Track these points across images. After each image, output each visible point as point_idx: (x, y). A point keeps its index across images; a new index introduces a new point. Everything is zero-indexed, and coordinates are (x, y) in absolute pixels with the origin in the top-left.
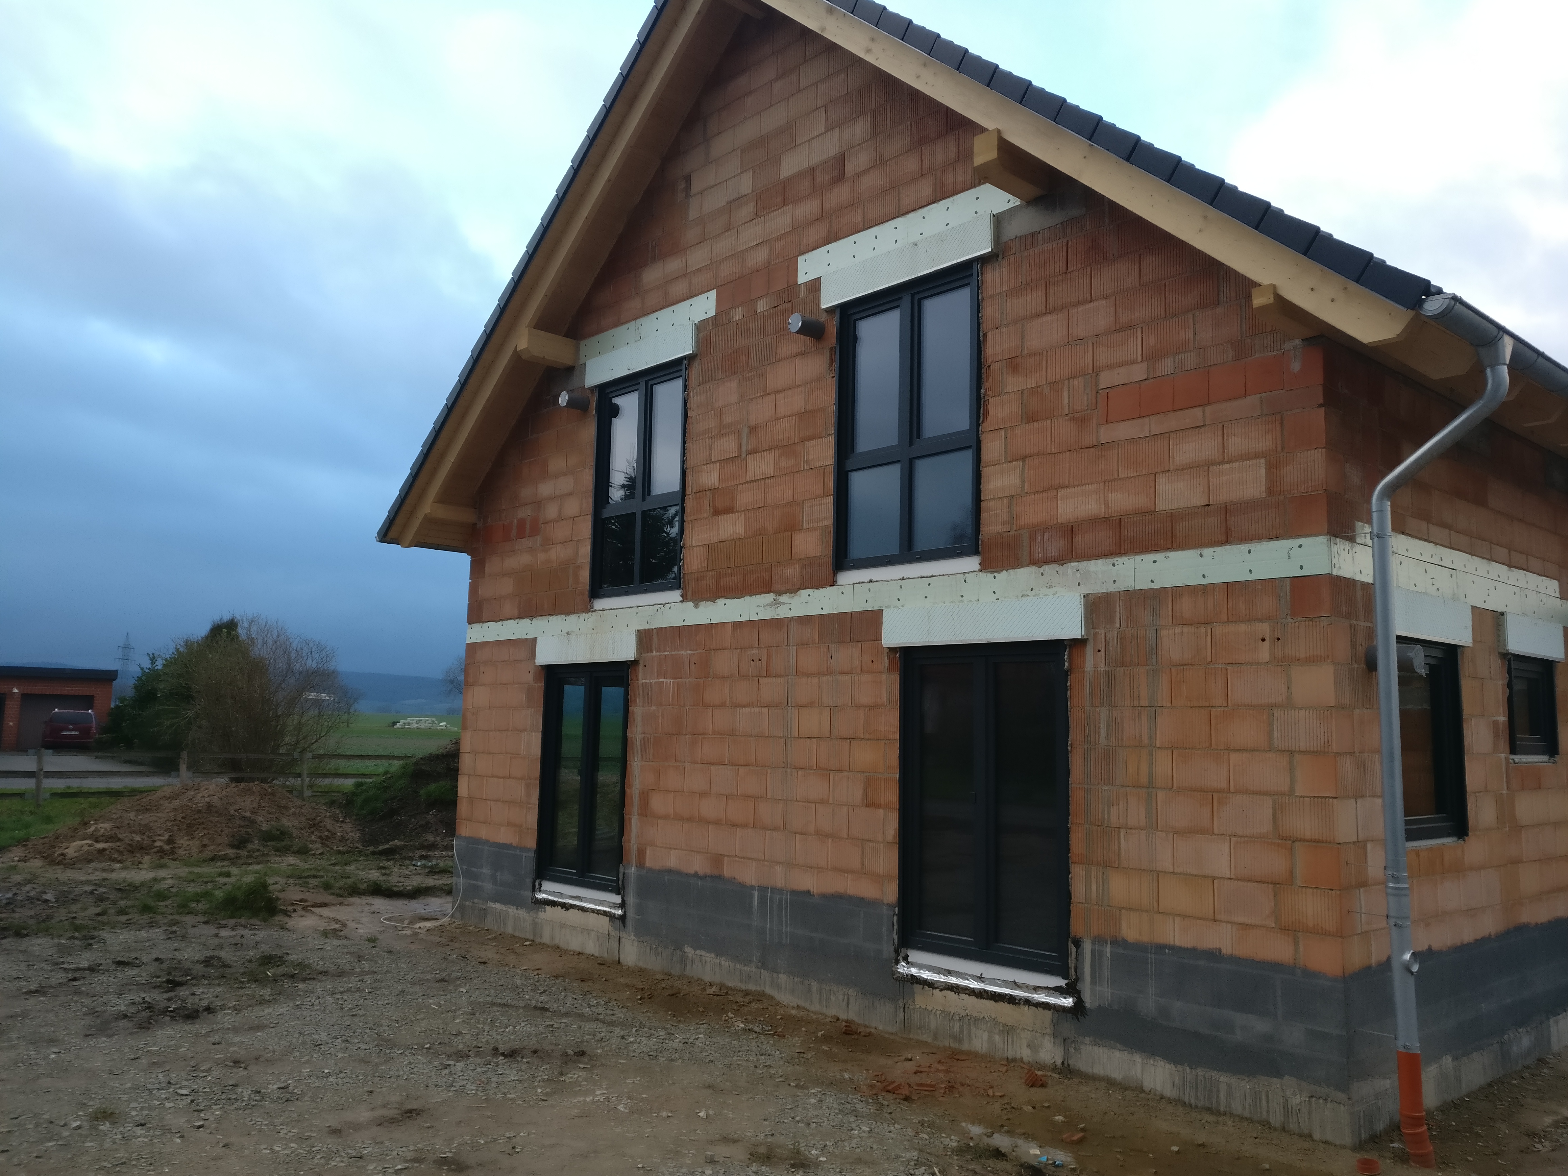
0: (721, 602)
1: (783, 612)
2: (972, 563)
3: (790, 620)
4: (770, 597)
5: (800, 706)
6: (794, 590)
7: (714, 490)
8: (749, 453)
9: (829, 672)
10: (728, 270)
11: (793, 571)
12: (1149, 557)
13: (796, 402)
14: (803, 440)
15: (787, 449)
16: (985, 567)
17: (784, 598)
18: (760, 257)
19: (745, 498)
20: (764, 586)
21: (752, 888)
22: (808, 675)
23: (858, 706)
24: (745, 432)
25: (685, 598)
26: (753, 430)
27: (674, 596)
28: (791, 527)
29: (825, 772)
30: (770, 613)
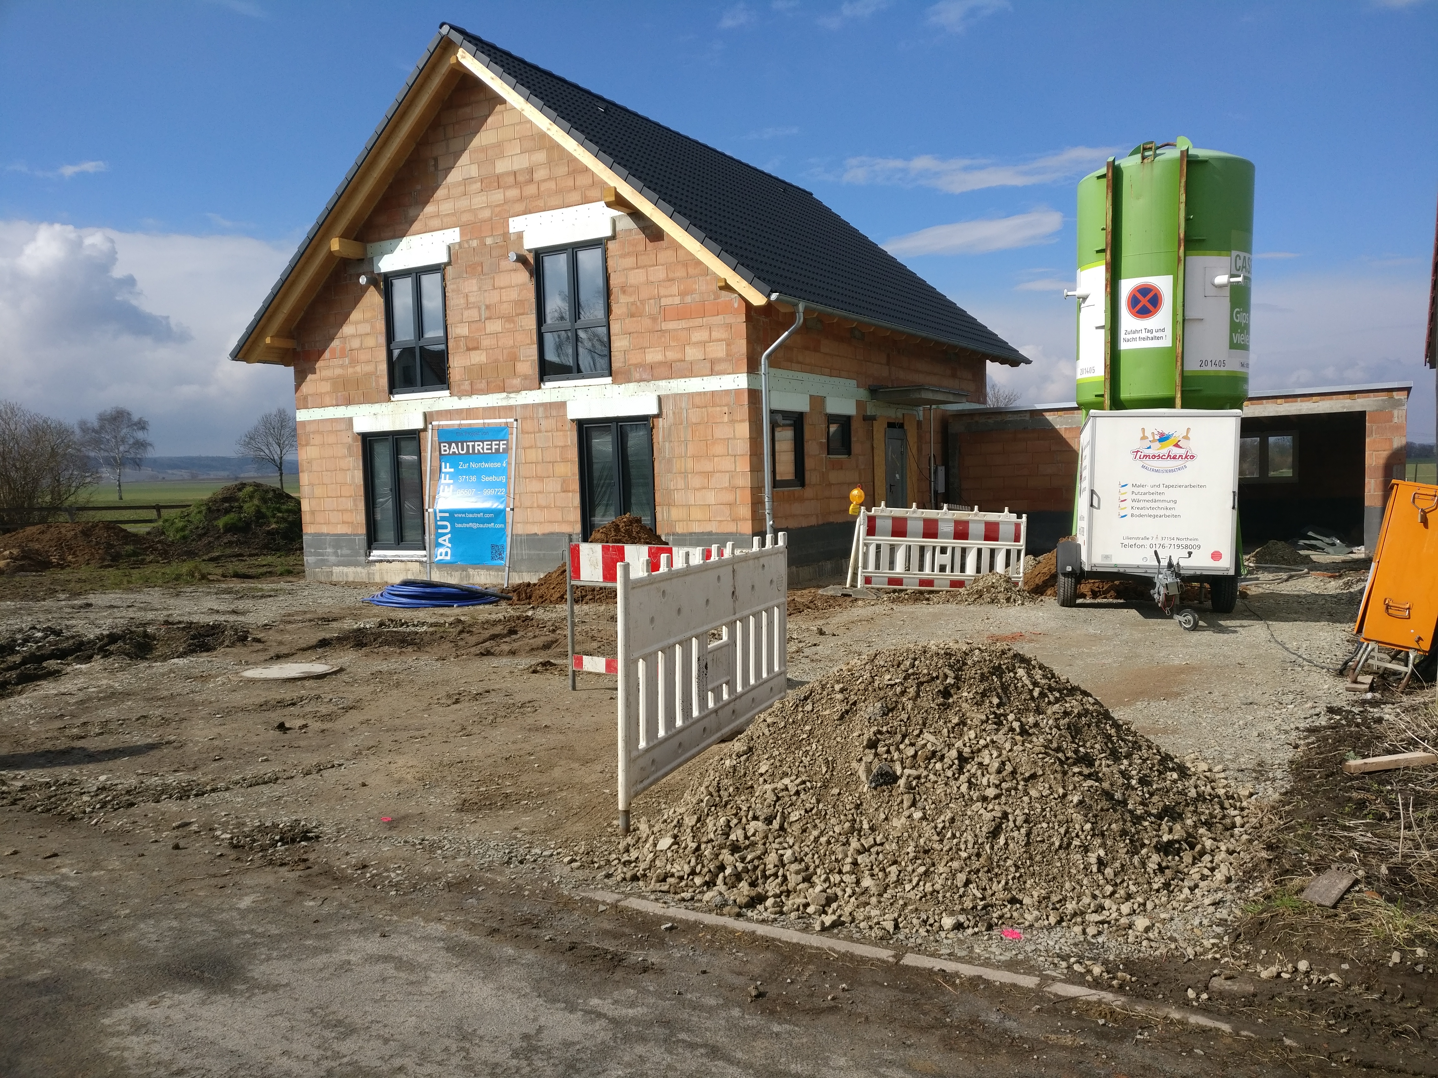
0: (474, 397)
1: (512, 402)
2: (608, 380)
3: (516, 406)
4: (504, 395)
5: (525, 448)
6: (518, 391)
7: (466, 337)
8: (486, 319)
9: (540, 431)
10: (466, 218)
11: (516, 382)
12: (683, 380)
13: (514, 295)
14: (518, 315)
15: (509, 319)
16: (614, 382)
17: (512, 395)
18: (486, 214)
19: (486, 342)
20: (500, 389)
22: (527, 433)
23: (556, 447)
24: (483, 308)
25: (452, 395)
26: (488, 307)
28: (514, 359)
29: (540, 478)
30: (504, 403)
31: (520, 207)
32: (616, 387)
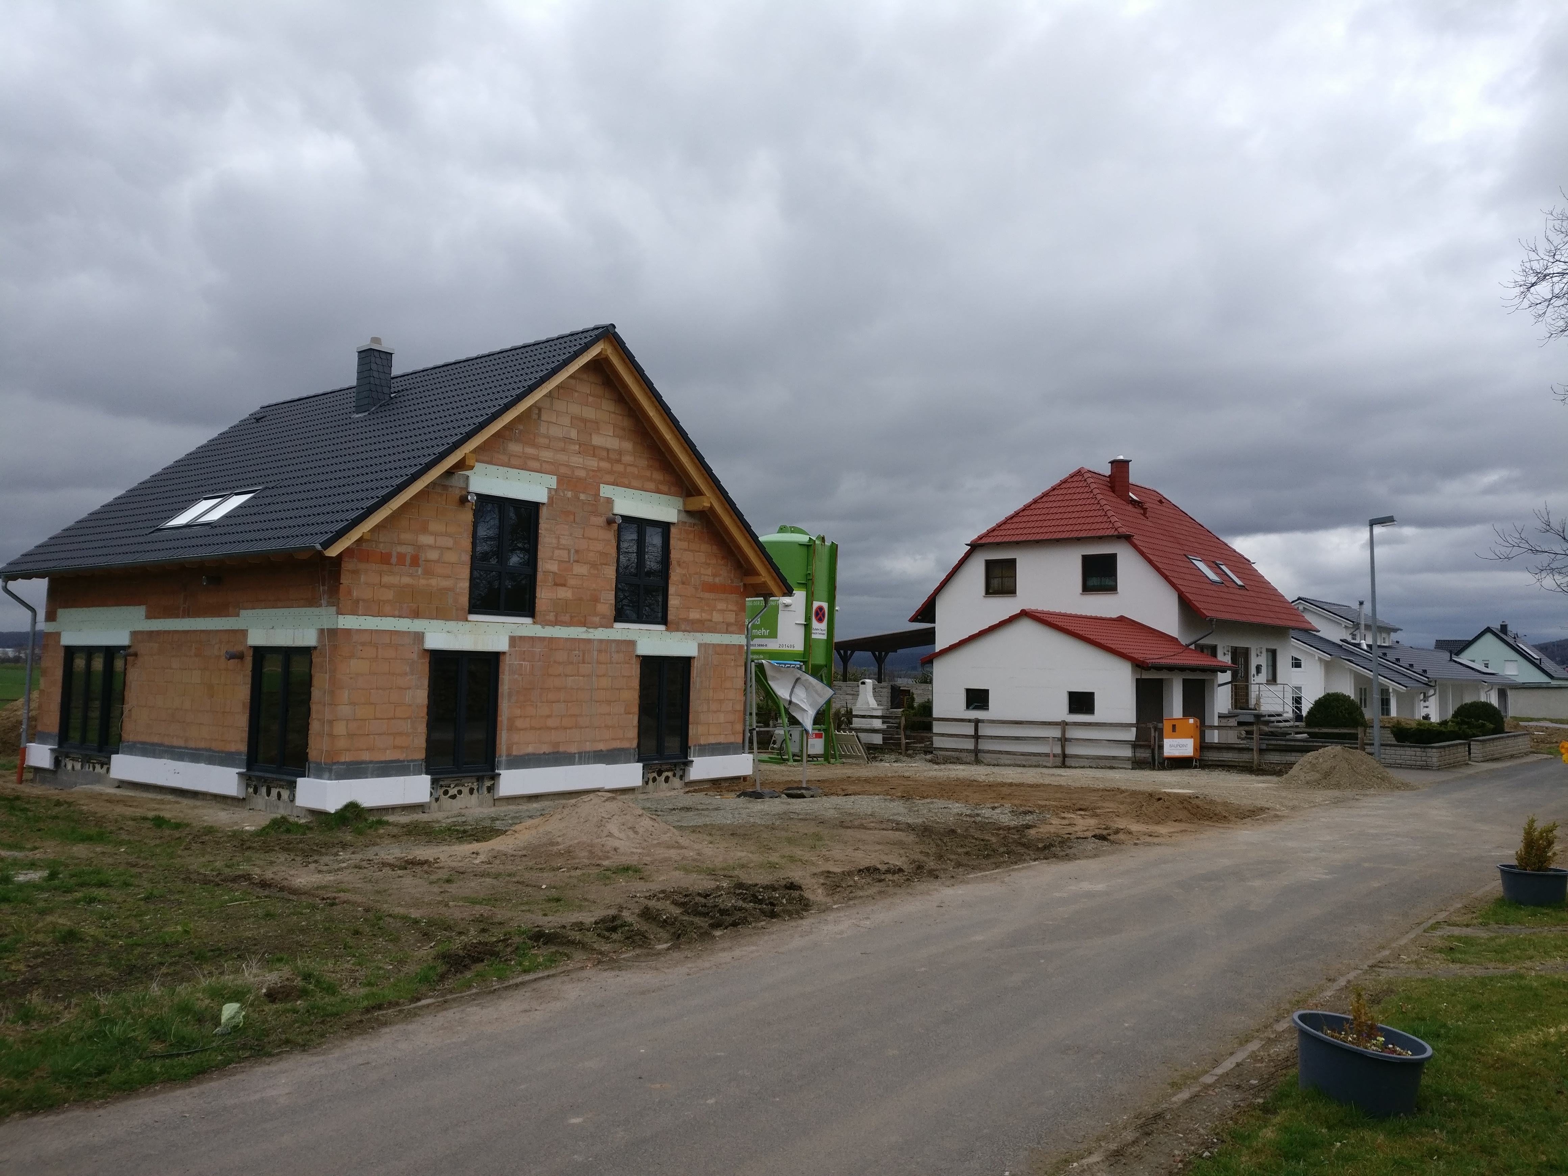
0: (558, 627)
1: (590, 636)
2: (662, 628)
3: (594, 640)
4: (584, 629)
5: (598, 676)
6: (596, 628)
7: (555, 574)
8: (575, 561)
9: (611, 663)
10: (563, 470)
11: (597, 619)
12: (711, 634)
13: (600, 547)
14: (602, 564)
15: (594, 566)
16: (667, 630)
17: (591, 630)
18: (582, 474)
19: (572, 582)
20: (584, 624)
21: (575, 753)
22: (601, 663)
23: (624, 676)
24: (572, 551)
25: (534, 623)
26: (577, 551)
27: (528, 620)
28: (595, 600)
29: (609, 702)
30: (584, 636)
31: (611, 478)
32: (668, 633)
